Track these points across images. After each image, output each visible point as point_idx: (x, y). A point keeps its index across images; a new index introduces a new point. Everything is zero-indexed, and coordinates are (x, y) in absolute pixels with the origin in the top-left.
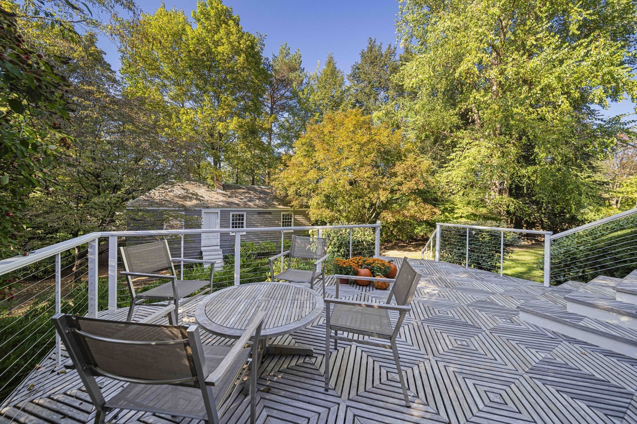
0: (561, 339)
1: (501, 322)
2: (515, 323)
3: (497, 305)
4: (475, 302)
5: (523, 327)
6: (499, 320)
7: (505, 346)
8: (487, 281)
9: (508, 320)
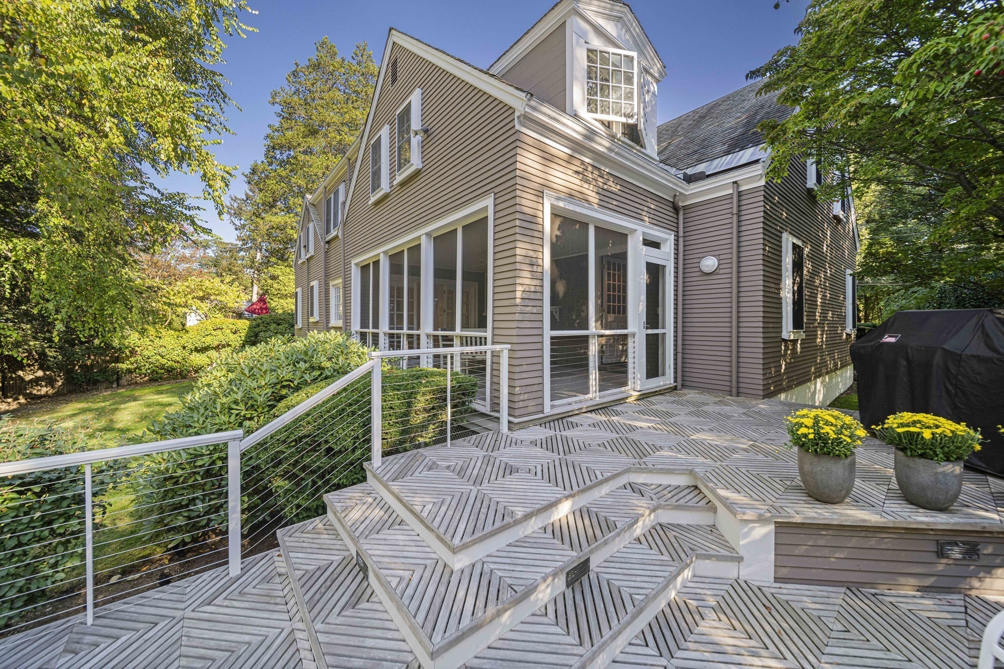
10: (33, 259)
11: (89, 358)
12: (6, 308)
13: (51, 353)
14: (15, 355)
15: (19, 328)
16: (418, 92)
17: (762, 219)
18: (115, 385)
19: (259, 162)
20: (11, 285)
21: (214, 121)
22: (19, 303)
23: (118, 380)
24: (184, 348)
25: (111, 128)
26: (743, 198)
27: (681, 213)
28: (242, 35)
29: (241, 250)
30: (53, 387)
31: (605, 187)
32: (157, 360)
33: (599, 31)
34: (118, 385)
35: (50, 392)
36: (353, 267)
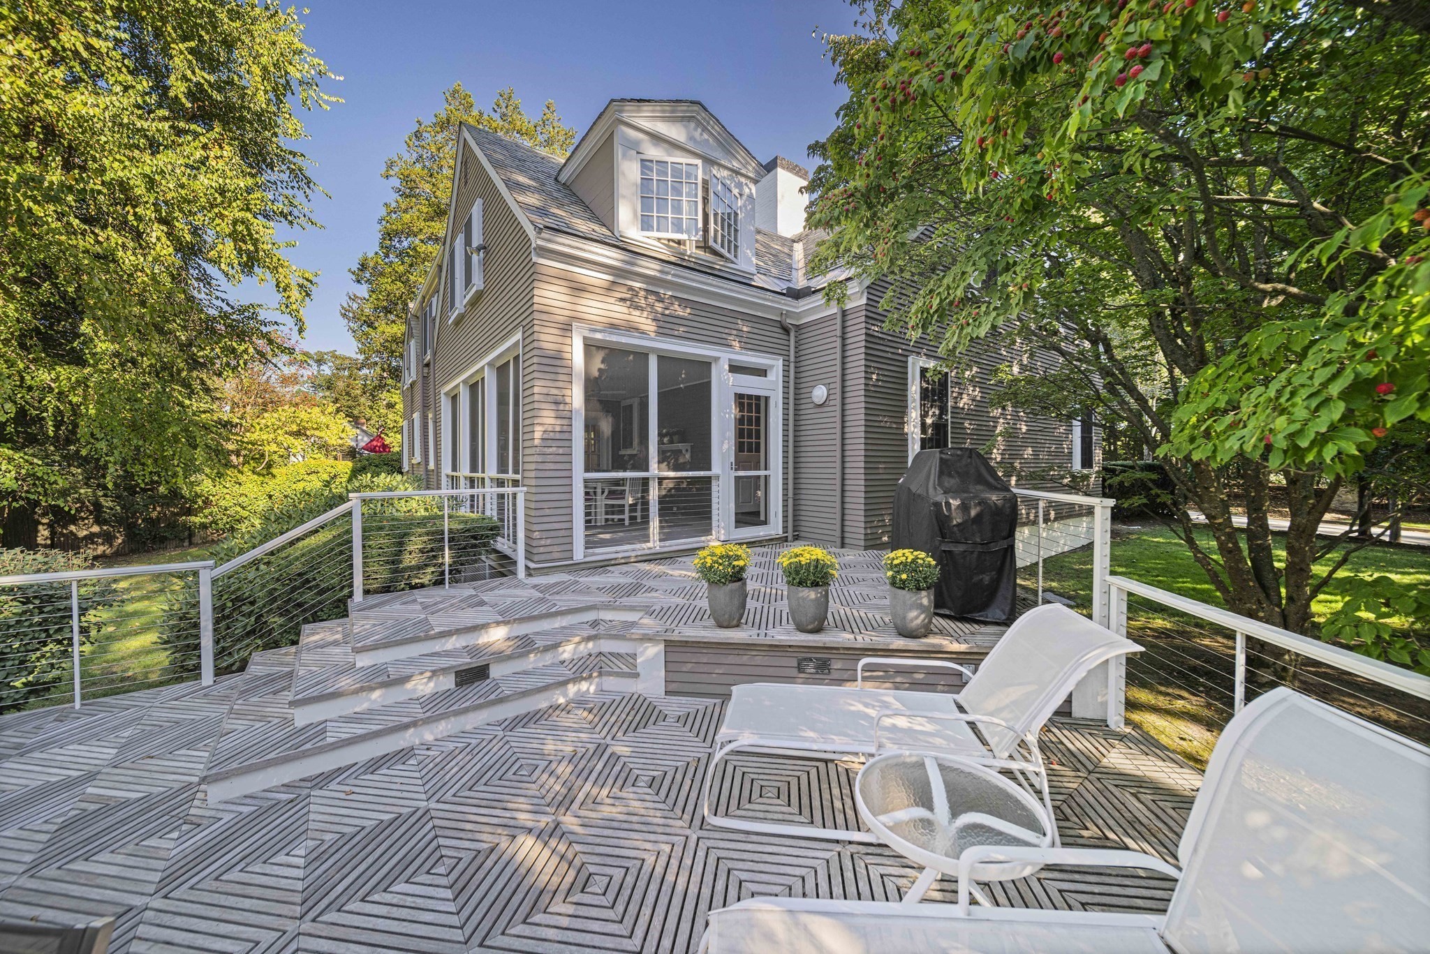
0: (306, 792)
1: (171, 845)
2: (205, 822)
3: (127, 803)
4: (50, 843)
5: (227, 817)
6: (163, 844)
7: (224, 900)
8: (43, 746)
9: (185, 827)
10: (80, 391)
11: (154, 509)
12: (52, 448)
13: (107, 503)
14: (62, 505)
15: (69, 473)
16: (479, 202)
17: (863, 343)
18: (186, 544)
19: (371, 255)
20: (55, 420)
21: (296, 213)
22: (68, 441)
23: (191, 536)
24: (270, 497)
25: (158, 239)
26: (849, 317)
27: (792, 334)
28: (325, 106)
29: (363, 366)
30: (111, 546)
31: (667, 312)
32: (237, 512)
33: (656, 138)
34: (191, 544)
35: (108, 552)
36: (443, 398)
